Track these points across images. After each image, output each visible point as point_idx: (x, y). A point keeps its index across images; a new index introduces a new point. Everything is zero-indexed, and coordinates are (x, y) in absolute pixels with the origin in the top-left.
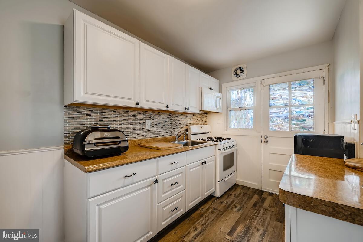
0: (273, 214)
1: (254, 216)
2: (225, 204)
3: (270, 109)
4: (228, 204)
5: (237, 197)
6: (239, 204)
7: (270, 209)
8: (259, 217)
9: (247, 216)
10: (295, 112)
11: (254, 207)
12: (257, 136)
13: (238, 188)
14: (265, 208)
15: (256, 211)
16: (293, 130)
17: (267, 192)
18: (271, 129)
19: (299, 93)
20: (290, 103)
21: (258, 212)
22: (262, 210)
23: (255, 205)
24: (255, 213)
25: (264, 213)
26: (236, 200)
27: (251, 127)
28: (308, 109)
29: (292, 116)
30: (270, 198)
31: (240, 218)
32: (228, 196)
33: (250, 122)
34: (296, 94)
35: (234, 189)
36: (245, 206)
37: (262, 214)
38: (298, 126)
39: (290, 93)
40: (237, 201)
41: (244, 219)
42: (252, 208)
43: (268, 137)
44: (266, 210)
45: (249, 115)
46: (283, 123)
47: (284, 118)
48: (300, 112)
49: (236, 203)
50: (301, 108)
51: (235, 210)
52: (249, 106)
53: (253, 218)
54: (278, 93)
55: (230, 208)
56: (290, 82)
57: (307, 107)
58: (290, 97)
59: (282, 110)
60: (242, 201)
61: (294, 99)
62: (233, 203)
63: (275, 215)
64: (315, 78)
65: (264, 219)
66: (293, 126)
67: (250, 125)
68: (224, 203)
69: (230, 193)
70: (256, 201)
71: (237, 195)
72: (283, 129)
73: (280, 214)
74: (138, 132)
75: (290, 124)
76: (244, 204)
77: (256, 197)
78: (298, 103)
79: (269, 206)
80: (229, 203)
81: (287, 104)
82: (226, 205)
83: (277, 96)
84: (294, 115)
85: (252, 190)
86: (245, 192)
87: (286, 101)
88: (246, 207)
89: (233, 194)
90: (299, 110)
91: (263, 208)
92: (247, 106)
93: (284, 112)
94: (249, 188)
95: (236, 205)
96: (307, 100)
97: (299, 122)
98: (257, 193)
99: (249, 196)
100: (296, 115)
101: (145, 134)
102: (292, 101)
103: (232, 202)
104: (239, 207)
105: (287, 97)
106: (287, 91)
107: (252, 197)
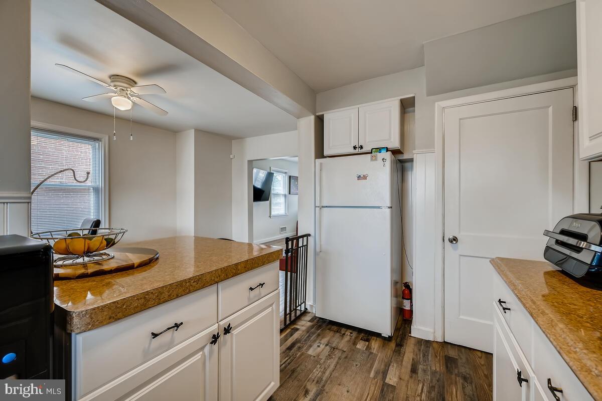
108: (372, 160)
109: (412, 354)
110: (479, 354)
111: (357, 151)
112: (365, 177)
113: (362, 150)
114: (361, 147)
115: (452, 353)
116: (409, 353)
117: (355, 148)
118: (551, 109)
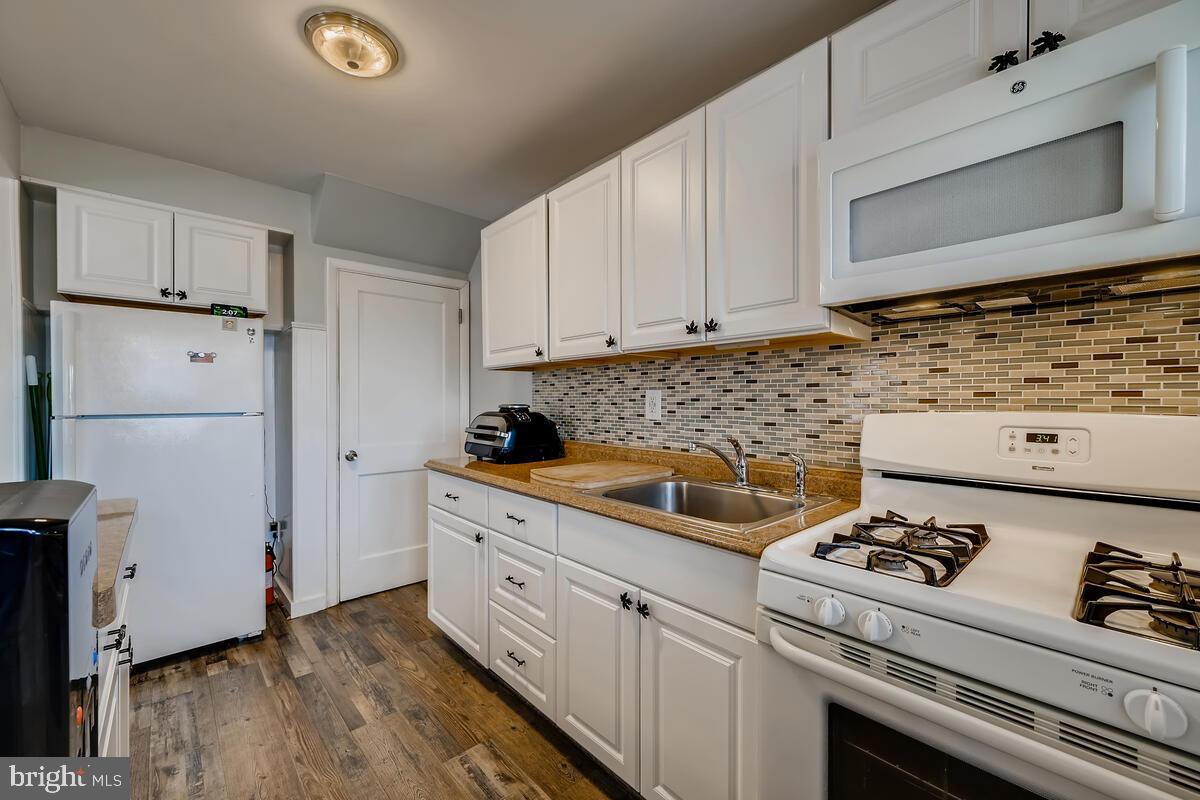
74: (628, 426)
101: (646, 434)
108: (225, 327)
109: (309, 635)
110: (384, 595)
111: (168, 300)
112: (209, 358)
113: (184, 301)
114: (183, 295)
115: (356, 608)
116: (303, 636)
117: (164, 293)
118: (444, 306)
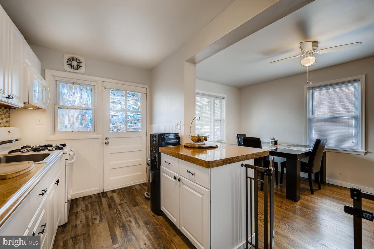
0: (128, 204)
1: (117, 214)
2: (81, 225)
3: (110, 112)
4: (85, 223)
5: (87, 210)
6: (95, 215)
7: (123, 202)
8: (122, 213)
9: (113, 219)
10: (129, 116)
11: (111, 208)
12: (98, 138)
13: (77, 202)
14: (119, 204)
15: (115, 210)
16: (129, 131)
17: (109, 191)
18: (111, 131)
19: (132, 102)
20: (127, 108)
21: (117, 210)
22: (119, 206)
23: (110, 207)
24: (117, 212)
25: (122, 207)
26: (89, 214)
27: (90, 129)
28: (138, 115)
29: (128, 119)
30: (115, 195)
31: (109, 225)
32: (76, 216)
33: (88, 123)
34: (130, 102)
35: (75, 206)
36: (103, 213)
37: (121, 209)
38: (132, 128)
39: (126, 101)
40: (91, 214)
41: (113, 222)
42: (110, 210)
43: (109, 138)
44: (121, 204)
45: (87, 116)
46: (121, 125)
47: (122, 121)
48: (133, 117)
49: (91, 216)
50: (134, 114)
51: (97, 222)
52: (86, 106)
53: (119, 217)
54: (117, 98)
55: (90, 224)
56: (126, 91)
57: (137, 113)
58: (126, 104)
59: (121, 113)
60: (96, 210)
61: (129, 106)
62: (89, 218)
63: (130, 204)
64: (142, 93)
65: (126, 212)
66: (128, 127)
67: (88, 127)
68: (79, 224)
69: (74, 212)
70: (108, 203)
71: (84, 209)
72: (121, 130)
73: (132, 201)
75: (126, 125)
76: (100, 212)
77: (104, 200)
78: (132, 109)
79: (121, 200)
80: (84, 221)
81: (125, 109)
82: (83, 225)
83: (116, 101)
84: (129, 119)
85: (95, 197)
86: (90, 202)
87: (123, 107)
88: (105, 213)
89: (79, 210)
90: (132, 115)
91: (118, 205)
92: (84, 106)
93: (122, 116)
94: (90, 197)
95: (93, 217)
96: (137, 108)
97: (132, 125)
98: (102, 196)
99: (97, 203)
100: (130, 119)
102: (128, 107)
103: (87, 218)
104: (98, 217)
105: (124, 103)
106: (124, 98)
107: (101, 202)
